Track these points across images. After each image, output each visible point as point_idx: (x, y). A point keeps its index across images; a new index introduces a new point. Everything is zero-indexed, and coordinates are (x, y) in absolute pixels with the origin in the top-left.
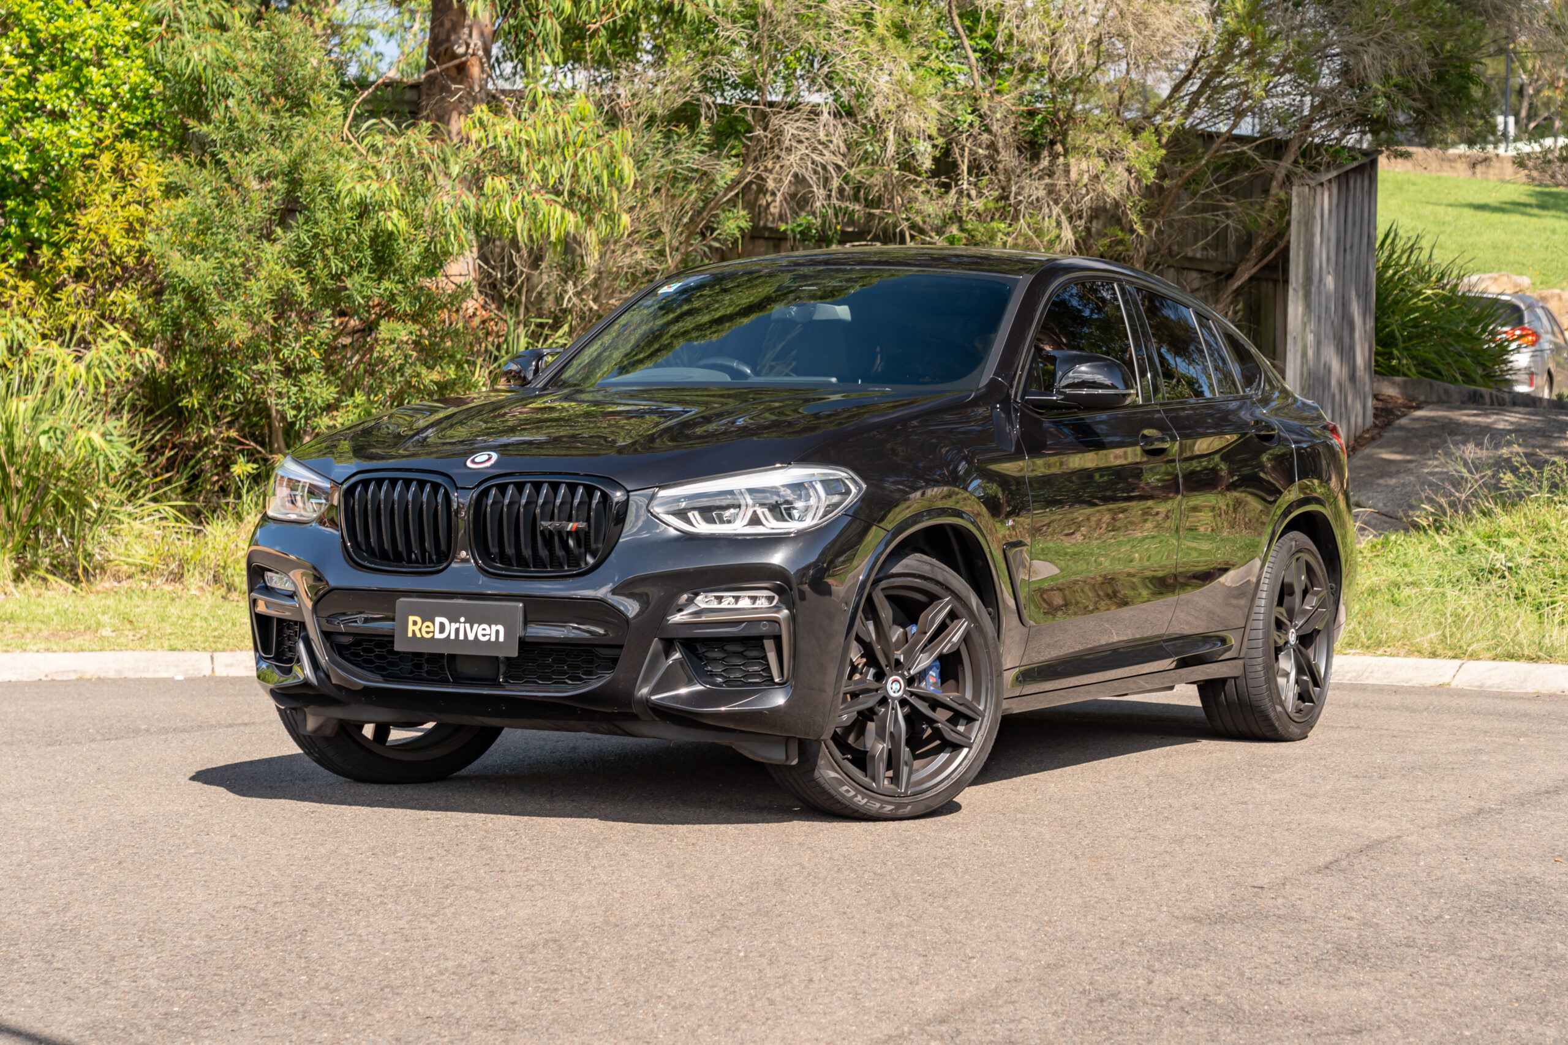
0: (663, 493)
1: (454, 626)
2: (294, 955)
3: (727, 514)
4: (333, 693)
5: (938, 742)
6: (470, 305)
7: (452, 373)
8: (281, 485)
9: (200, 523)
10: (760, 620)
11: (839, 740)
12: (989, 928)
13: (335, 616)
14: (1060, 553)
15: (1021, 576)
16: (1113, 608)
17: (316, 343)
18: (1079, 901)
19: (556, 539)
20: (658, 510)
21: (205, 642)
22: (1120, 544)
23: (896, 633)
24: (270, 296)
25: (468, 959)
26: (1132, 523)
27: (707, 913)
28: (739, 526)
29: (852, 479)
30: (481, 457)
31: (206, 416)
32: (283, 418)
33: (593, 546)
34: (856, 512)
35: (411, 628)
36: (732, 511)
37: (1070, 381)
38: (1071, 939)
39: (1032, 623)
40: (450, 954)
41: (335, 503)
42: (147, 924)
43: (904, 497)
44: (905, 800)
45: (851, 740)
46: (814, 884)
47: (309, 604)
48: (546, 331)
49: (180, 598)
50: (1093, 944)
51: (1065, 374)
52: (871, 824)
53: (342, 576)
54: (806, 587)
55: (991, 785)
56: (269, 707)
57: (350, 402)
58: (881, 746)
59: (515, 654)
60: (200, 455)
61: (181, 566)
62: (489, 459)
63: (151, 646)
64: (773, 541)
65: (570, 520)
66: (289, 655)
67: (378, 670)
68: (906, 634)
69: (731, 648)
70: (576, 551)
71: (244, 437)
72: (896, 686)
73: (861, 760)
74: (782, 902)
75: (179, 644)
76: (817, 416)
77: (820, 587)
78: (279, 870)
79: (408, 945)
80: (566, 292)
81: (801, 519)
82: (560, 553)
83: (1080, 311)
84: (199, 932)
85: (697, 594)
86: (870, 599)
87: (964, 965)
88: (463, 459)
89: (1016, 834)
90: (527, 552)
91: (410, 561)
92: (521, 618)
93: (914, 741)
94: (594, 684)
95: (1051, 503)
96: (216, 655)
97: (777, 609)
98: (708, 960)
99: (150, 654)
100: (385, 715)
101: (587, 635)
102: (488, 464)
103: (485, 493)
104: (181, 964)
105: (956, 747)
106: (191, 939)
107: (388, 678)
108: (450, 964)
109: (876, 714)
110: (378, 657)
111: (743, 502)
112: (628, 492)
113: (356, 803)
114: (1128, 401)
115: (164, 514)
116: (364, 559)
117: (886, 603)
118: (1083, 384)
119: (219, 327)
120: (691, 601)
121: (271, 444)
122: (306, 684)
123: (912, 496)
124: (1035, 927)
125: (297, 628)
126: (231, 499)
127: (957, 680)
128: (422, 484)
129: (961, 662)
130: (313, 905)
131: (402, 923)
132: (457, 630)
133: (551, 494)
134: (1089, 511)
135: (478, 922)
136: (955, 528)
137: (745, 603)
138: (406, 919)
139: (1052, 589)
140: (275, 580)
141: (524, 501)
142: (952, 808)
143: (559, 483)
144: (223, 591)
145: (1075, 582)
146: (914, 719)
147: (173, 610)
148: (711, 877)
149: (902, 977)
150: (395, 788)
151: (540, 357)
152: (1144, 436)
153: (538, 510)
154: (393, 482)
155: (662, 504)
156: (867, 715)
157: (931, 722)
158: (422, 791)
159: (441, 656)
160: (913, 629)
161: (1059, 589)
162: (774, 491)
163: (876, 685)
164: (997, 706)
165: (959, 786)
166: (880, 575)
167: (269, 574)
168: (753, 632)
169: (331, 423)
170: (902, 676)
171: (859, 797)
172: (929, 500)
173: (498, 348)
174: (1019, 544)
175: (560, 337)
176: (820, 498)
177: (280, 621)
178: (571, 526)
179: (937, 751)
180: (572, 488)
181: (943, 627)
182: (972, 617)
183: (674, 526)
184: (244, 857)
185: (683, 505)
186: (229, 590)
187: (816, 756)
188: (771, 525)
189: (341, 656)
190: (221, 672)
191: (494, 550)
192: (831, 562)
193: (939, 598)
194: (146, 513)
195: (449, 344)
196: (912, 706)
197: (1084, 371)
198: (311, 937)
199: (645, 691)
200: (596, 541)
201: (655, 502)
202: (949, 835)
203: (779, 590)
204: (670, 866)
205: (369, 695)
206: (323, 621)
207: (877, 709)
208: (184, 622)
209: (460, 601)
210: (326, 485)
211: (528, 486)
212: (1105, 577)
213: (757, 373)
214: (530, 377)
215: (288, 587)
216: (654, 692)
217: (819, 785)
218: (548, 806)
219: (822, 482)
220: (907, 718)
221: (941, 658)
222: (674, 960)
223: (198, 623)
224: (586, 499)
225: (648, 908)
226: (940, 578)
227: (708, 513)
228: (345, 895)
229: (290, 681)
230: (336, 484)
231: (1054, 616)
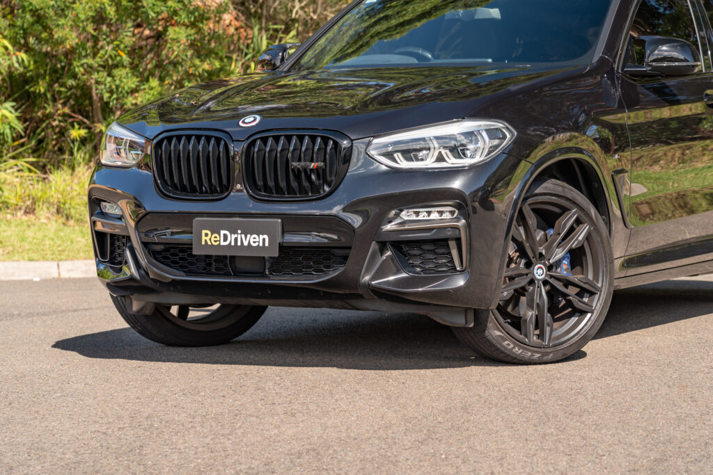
0: (376, 141)
1: (234, 236)
2: (135, 463)
3: (421, 154)
4: (150, 284)
5: (570, 310)
6: (227, 18)
7: (217, 64)
8: (110, 142)
9: (46, 173)
10: (445, 228)
11: (502, 310)
12: (612, 436)
13: (151, 231)
14: (648, 178)
15: (624, 193)
16: (685, 214)
17: (122, 46)
18: (674, 416)
19: (303, 174)
20: (373, 153)
21: (52, 254)
22: (686, 172)
23: (539, 235)
24: (91, 14)
25: (255, 464)
26: (695, 157)
27: (417, 429)
28: (429, 163)
29: (507, 128)
30: (249, 119)
31: (47, 99)
32: (101, 98)
33: (329, 179)
34: (509, 151)
35: (204, 238)
36: (424, 152)
37: (655, 57)
38: (670, 441)
39: (633, 227)
40: (243, 460)
41: (149, 153)
42: (33, 444)
43: (541, 140)
44: (548, 350)
45: (509, 309)
46: (489, 408)
47: (132, 224)
48: (280, 35)
49: (34, 225)
50: (686, 444)
51: (652, 52)
52: (525, 367)
53: (155, 203)
54: (477, 204)
55: (606, 339)
56: (104, 296)
57: (146, 86)
58: (530, 313)
59: (277, 255)
60: (44, 125)
61: (34, 203)
62: (255, 120)
63: (16, 258)
64: (453, 172)
65: (312, 161)
66: (119, 259)
67: (182, 268)
68: (546, 235)
69: (426, 247)
70: (317, 183)
71: (74, 112)
72: (540, 272)
73: (517, 323)
74: (468, 421)
75: (35, 256)
76: (478, 86)
77: (487, 205)
78: (120, 406)
79: (213, 455)
80: (294, 7)
81: (472, 157)
82: (306, 184)
83: (657, 9)
84: (69, 449)
85: (402, 211)
86: (521, 211)
87: (597, 461)
88: (236, 120)
89: (626, 371)
90: (283, 184)
91: (201, 192)
92: (280, 230)
93: (553, 309)
94: (332, 274)
95: (641, 143)
96: (61, 263)
97: (457, 219)
98: (420, 461)
99: (15, 264)
100: (186, 299)
101: (326, 240)
102: (254, 124)
103: (253, 143)
104: (58, 470)
105: (583, 313)
106: (64, 454)
107: (189, 273)
108: (243, 467)
109: (526, 291)
110: (182, 259)
111: (432, 146)
112: (352, 140)
113: (168, 361)
114: (696, 70)
115: (21, 167)
116: (170, 192)
117: (532, 214)
118: (665, 59)
119: (56, 36)
120: (397, 215)
121: (93, 117)
122: (132, 279)
123: (546, 140)
124: (645, 434)
125: (124, 240)
126: (66, 156)
127: (582, 266)
128: (208, 138)
129: (585, 254)
130: (145, 429)
131: (208, 440)
132: (236, 239)
133: (299, 144)
134: (666, 148)
135: (259, 438)
136: (578, 161)
137: (434, 216)
138: (210, 437)
139: (642, 203)
140: (108, 208)
141: (279, 149)
142: (580, 355)
143: (304, 136)
144: (63, 220)
145: (659, 198)
146: (553, 294)
147: (30, 233)
148: (418, 405)
149: (556, 470)
150: (194, 349)
151: (285, 49)
152: (707, 95)
153: (290, 155)
154: (189, 138)
155: (375, 149)
156: (520, 292)
157: (565, 295)
158: (213, 351)
159: (225, 257)
160: (551, 232)
161: (647, 203)
162: (451, 137)
163: (526, 271)
164: (611, 284)
165: (585, 339)
166: (528, 194)
167: (104, 203)
168: (441, 236)
169: (134, 102)
170: (544, 264)
171: (517, 349)
172: (557, 143)
173: (248, 47)
174: (622, 171)
175: (290, 39)
176: (485, 142)
177: (112, 236)
178: (313, 165)
179: (569, 316)
180: (313, 138)
181: (572, 229)
182: (592, 222)
183: (384, 163)
184: (95, 398)
185: (390, 149)
186: (67, 218)
187: (486, 320)
188: (452, 162)
189: (156, 259)
190: (65, 275)
191: (260, 183)
192: (494, 187)
193: (568, 210)
194: (8, 166)
195: (213, 45)
196: (552, 286)
197: (665, 50)
198: (146, 450)
199: (367, 278)
200: (330, 176)
201: (371, 147)
202: (580, 373)
203: (459, 207)
204: (389, 397)
205: (175, 286)
206: (143, 235)
207: (527, 287)
208: (37, 242)
209: (237, 219)
210: (141, 141)
211: (283, 138)
212: (678, 193)
213: (435, 57)
214: (278, 63)
215: (117, 212)
216: (373, 278)
217: (489, 341)
218: (301, 360)
219: (487, 130)
220: (548, 293)
221: (571, 251)
222: (397, 461)
223: (47, 242)
224: (323, 146)
225: (376, 427)
226: (569, 196)
227: (408, 154)
228: (167, 422)
229: (121, 277)
230: (148, 140)
231: (644, 221)
